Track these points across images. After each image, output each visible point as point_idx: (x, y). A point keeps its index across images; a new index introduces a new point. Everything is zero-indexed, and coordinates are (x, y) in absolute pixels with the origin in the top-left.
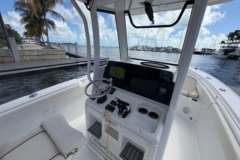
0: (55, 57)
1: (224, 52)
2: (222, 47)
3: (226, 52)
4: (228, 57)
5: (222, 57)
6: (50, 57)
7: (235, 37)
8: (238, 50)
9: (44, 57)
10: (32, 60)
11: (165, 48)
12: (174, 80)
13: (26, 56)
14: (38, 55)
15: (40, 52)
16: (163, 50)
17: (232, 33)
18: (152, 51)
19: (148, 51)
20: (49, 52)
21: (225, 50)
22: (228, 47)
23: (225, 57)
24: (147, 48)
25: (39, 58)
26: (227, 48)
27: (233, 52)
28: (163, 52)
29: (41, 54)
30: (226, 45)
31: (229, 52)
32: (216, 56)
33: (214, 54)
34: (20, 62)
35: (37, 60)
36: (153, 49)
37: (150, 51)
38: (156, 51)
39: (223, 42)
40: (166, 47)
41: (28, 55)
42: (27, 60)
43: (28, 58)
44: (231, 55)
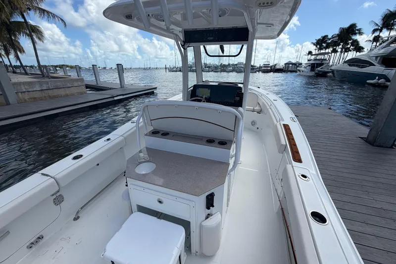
0: (68, 91)
1: (310, 67)
2: (308, 60)
3: (313, 67)
4: (316, 73)
5: (308, 75)
6: (62, 92)
7: (324, 45)
8: (326, 63)
9: (51, 93)
10: (33, 100)
11: (233, 65)
12: (243, 92)
13: (23, 94)
14: (42, 90)
15: (45, 85)
16: (231, 68)
17: (319, 40)
18: (215, 72)
19: (209, 72)
20: (59, 84)
21: (312, 64)
22: (315, 60)
23: (312, 74)
24: (208, 67)
25: (44, 95)
26: (313, 62)
27: (321, 67)
28: (232, 71)
29: (46, 88)
30: (313, 57)
31: (317, 68)
32: (302, 73)
33: (299, 71)
34: (18, 103)
35: (41, 99)
36: (216, 67)
37: (212, 71)
38: (221, 71)
39: (310, 53)
40: (236, 63)
41: (24, 90)
42: (26, 100)
43: (26, 96)
44: (319, 71)
